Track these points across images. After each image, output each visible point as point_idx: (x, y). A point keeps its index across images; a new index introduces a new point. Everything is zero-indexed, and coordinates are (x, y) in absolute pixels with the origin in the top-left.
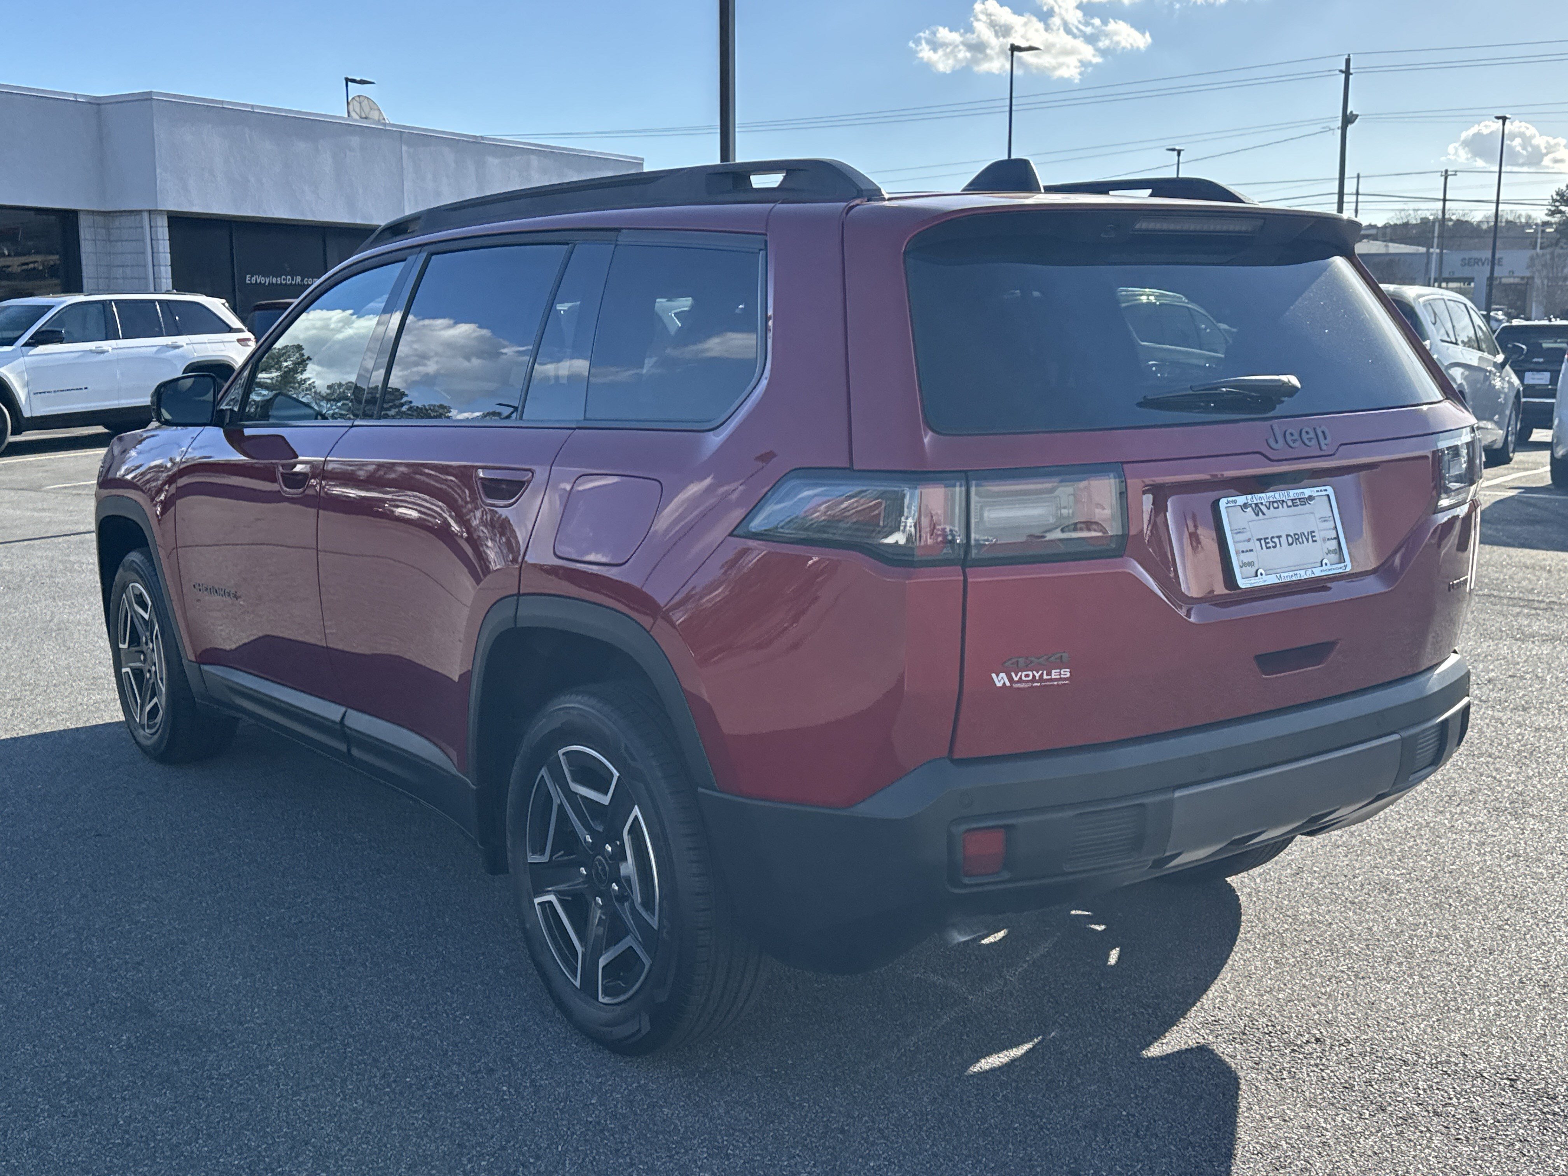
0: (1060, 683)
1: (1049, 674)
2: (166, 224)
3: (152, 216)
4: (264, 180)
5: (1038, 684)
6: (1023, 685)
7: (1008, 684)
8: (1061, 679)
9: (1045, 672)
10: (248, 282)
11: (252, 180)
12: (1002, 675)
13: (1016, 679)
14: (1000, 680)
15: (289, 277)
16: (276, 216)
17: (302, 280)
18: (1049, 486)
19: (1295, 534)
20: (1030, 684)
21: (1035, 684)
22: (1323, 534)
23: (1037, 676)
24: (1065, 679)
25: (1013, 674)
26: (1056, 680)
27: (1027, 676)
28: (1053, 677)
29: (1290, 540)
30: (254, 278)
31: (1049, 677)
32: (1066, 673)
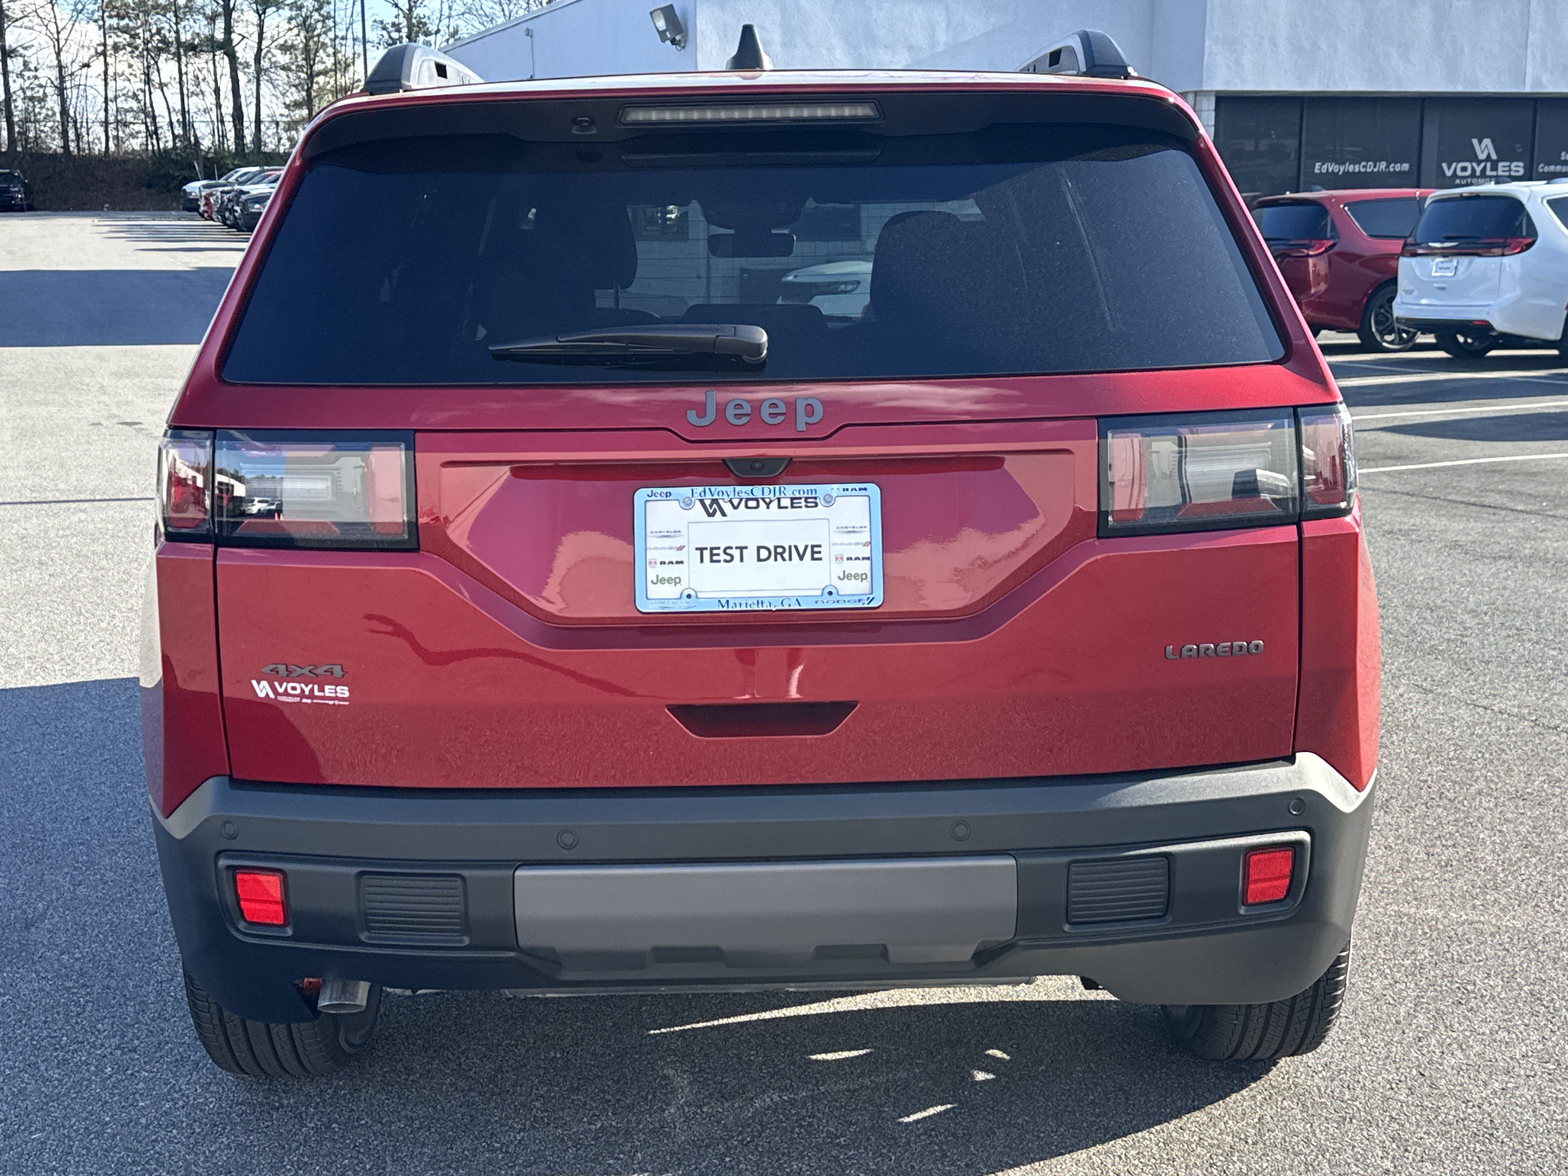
0: (337, 702)
1: (322, 690)
2: (1212, 106)
3: (1199, 98)
4: (1339, 46)
5: (309, 701)
6: (290, 700)
7: (272, 696)
8: (336, 698)
9: (316, 687)
10: (1317, 171)
11: (1323, 45)
12: (264, 683)
13: (281, 690)
14: (262, 689)
15: (1371, 163)
16: (1350, 88)
17: (1387, 167)
18: (320, 454)
19: (776, 547)
20: (297, 699)
21: (304, 700)
22: (837, 550)
23: (307, 690)
24: (343, 699)
25: (277, 684)
26: (331, 698)
27: (294, 688)
28: (327, 694)
29: (764, 554)
30: (1325, 166)
31: (321, 694)
32: (343, 691)
